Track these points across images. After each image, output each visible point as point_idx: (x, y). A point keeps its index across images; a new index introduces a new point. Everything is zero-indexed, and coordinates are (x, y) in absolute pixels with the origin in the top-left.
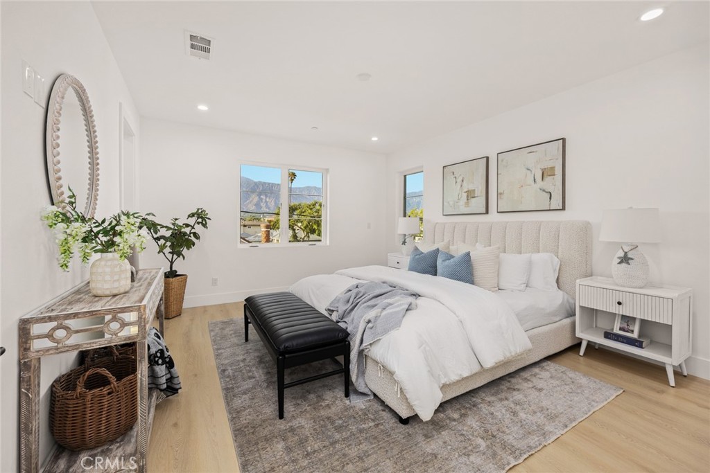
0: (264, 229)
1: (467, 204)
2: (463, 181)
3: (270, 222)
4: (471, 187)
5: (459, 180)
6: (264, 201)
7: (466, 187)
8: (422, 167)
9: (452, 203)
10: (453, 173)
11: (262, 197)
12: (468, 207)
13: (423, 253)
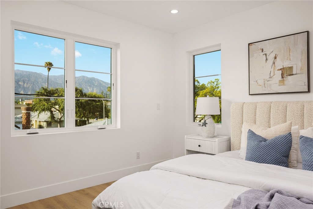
0: (24, 112)
1: (282, 82)
2: (275, 58)
3: (28, 104)
4: (287, 64)
5: (271, 57)
6: (22, 87)
7: (280, 64)
8: (220, 45)
9: (261, 82)
10: (263, 50)
11: (20, 83)
12: (284, 85)
13: (265, 140)
